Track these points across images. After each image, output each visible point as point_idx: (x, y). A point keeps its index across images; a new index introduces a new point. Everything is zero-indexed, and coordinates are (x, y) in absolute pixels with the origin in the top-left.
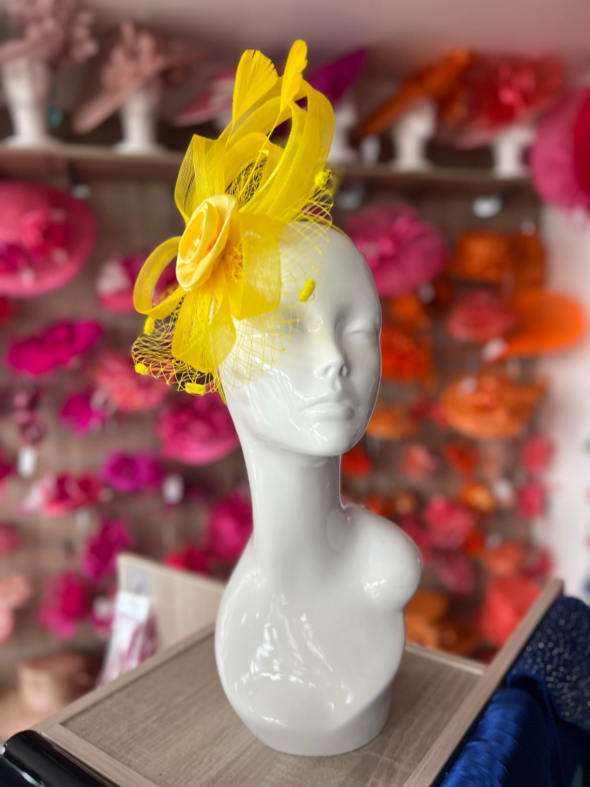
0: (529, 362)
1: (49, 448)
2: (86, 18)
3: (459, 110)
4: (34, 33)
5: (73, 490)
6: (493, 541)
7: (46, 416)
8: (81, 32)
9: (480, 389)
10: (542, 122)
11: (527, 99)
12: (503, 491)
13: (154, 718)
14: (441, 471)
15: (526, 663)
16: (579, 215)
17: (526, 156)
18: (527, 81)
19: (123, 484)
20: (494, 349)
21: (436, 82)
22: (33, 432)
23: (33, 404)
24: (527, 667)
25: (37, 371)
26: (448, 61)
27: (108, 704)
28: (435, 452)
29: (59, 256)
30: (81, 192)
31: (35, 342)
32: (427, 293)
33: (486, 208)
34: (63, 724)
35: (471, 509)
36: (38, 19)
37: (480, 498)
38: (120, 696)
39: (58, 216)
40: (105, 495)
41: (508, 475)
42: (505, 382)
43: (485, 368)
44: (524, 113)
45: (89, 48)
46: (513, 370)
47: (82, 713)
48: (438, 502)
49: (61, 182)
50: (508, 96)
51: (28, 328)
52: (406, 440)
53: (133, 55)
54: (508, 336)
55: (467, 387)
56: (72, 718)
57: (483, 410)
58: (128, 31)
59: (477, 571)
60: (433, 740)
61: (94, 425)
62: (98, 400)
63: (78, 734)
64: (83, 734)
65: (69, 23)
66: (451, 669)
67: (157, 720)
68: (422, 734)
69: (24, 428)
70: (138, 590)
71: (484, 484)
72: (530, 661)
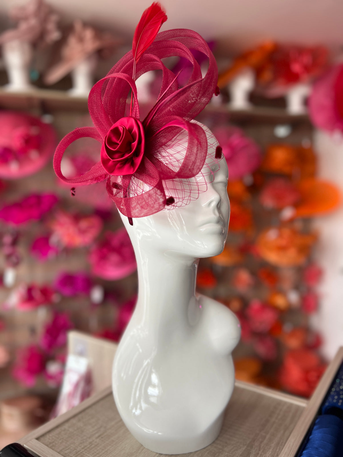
0: (307, 220)
1: (24, 269)
2: (54, 18)
3: (268, 75)
4: (24, 26)
5: (37, 295)
6: (287, 328)
7: (22, 250)
8: (51, 26)
9: (280, 236)
10: (315, 83)
11: (307, 69)
12: (294, 297)
13: (97, 435)
14: (257, 285)
15: (333, 399)
16: (337, 135)
17: (306, 102)
18: (307, 60)
19: (67, 291)
20: (288, 213)
21: (255, 59)
22: (14, 259)
23: (15, 242)
24: (335, 401)
25: (17, 222)
26: (261, 48)
27: (66, 426)
28: (253, 273)
29: (34, 155)
30: (47, 119)
31: (18, 205)
32: (248, 180)
33: (282, 131)
34: (38, 439)
35: (275, 308)
36: (26, 18)
37: (280, 301)
38: (74, 421)
39: (34, 131)
40: (56, 298)
41: (296, 287)
42: (295, 233)
43: (283, 224)
44: (306, 77)
45: (54, 35)
46: (298, 225)
47: (49, 432)
48: (255, 304)
49: (36, 113)
50: (296, 68)
51: (13, 197)
52: (237, 266)
53: (81, 40)
54: (297, 205)
55: (272, 235)
56: (43, 435)
57: (282, 249)
58: (78, 27)
59: (278, 346)
60: (281, 450)
61: (51, 255)
62: (54, 240)
63: (47, 445)
64: (51, 445)
65: (44, 21)
66: (285, 403)
67: (99, 436)
68: (273, 445)
69: (8, 257)
70: (81, 354)
71: (283, 293)
72: (336, 397)
